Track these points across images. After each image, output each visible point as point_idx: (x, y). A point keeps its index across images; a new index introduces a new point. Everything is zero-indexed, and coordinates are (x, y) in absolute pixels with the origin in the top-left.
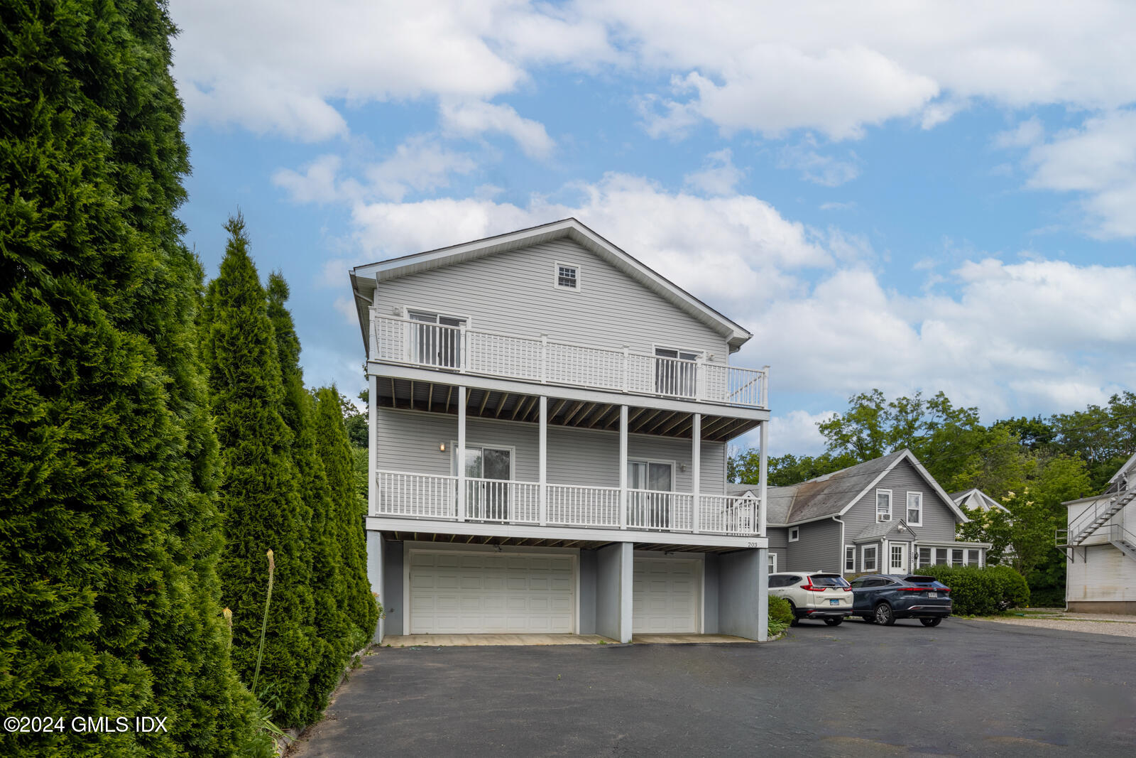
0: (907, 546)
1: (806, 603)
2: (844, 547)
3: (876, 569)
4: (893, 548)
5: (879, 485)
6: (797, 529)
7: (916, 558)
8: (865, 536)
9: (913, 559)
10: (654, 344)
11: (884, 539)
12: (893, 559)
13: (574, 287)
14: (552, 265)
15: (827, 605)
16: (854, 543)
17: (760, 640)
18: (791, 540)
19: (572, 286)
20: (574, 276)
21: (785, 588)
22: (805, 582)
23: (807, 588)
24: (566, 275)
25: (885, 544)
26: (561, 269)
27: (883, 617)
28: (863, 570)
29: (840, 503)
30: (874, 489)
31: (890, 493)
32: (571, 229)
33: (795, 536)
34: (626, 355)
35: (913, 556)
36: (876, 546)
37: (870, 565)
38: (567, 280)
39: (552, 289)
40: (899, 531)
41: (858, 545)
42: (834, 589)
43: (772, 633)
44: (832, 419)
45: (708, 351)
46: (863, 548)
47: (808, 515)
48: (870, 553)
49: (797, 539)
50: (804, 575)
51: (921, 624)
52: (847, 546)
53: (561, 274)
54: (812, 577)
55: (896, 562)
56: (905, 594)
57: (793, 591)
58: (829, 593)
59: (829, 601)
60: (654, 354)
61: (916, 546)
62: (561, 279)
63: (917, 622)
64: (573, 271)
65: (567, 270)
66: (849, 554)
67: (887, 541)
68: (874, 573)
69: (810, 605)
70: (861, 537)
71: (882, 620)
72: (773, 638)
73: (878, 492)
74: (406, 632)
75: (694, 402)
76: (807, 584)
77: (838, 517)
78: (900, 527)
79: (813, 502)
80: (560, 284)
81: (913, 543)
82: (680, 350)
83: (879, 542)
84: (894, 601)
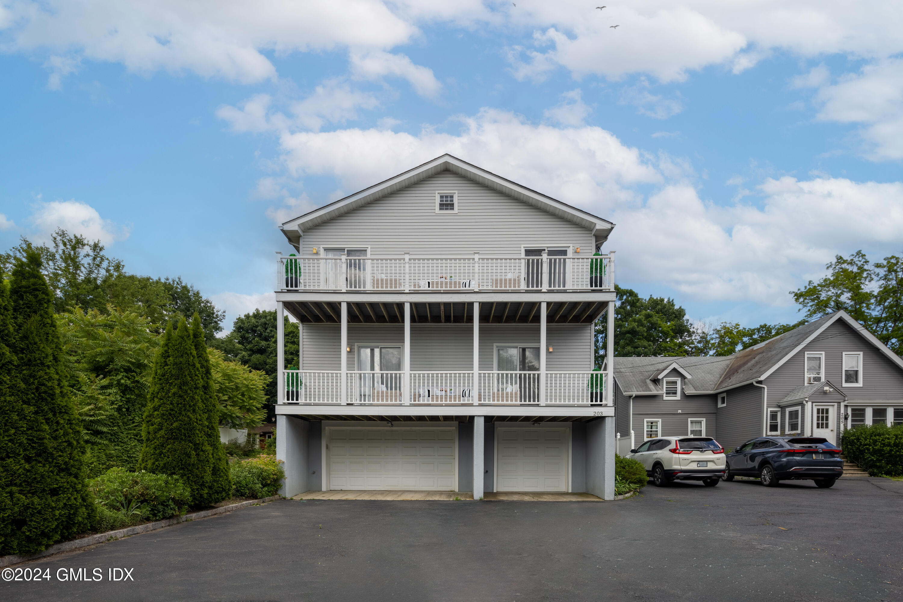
0: (836, 406)
1: (672, 466)
2: (767, 411)
3: (799, 431)
4: (818, 410)
5: (807, 348)
6: (725, 395)
7: (846, 419)
8: (789, 399)
9: (842, 420)
10: (522, 246)
11: (807, 402)
12: (818, 420)
13: (453, 209)
14: (433, 195)
15: (694, 466)
16: (779, 406)
17: (607, 498)
18: (720, 405)
19: (451, 209)
20: (452, 201)
21: (658, 452)
22: (673, 446)
23: (674, 451)
24: (446, 201)
25: (808, 406)
26: (442, 197)
27: (767, 478)
28: (787, 432)
29: (764, 368)
30: (802, 351)
31: (823, 355)
32: (446, 163)
33: (723, 402)
34: (477, 260)
35: (842, 416)
36: (799, 408)
37: (794, 427)
38: (447, 205)
39: (434, 214)
40: (825, 393)
41: (783, 408)
42: (701, 451)
43: (618, 493)
44: (808, 287)
45: (574, 245)
46: (788, 410)
47: (735, 382)
48: (794, 415)
49: (725, 405)
50: (673, 439)
51: (816, 486)
52: (769, 410)
53: (441, 201)
54: (681, 441)
55: (823, 422)
56: (787, 456)
57: (663, 454)
58: (696, 455)
59: (696, 463)
60: (523, 255)
61: (846, 406)
62: (441, 205)
63: (811, 483)
64: (452, 197)
65: (447, 197)
66: (774, 416)
67: (810, 404)
68: (799, 434)
69: (676, 467)
70: (785, 400)
71: (765, 481)
72: (621, 497)
73: (807, 354)
74: (324, 488)
75: (565, 292)
76: (674, 447)
77: (760, 382)
78: (826, 388)
79: (742, 369)
80: (440, 209)
81: (842, 404)
82: (548, 247)
83: (802, 404)
84: (775, 462)
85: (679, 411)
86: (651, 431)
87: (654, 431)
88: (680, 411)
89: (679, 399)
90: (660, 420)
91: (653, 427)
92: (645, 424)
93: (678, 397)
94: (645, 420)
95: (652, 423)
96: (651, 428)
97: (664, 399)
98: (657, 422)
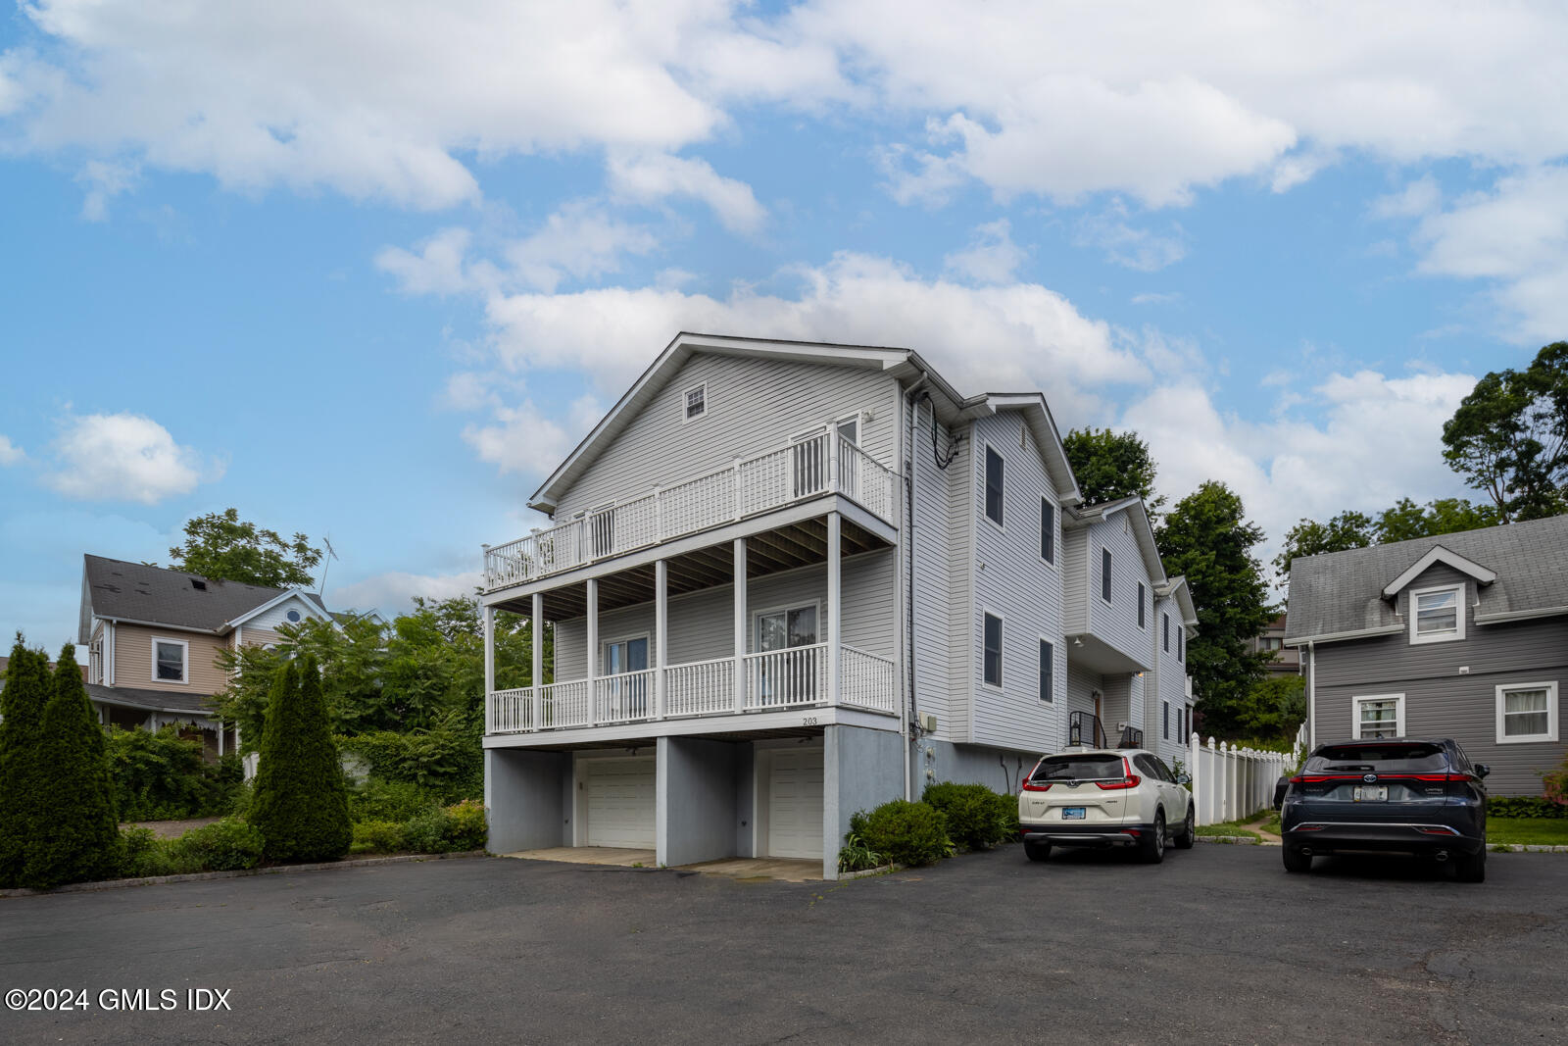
10: (790, 437)
13: (703, 410)
14: (681, 398)
15: (1054, 818)
17: (826, 876)
19: (701, 412)
20: (702, 397)
24: (696, 401)
26: (690, 397)
38: (697, 407)
42: (1070, 785)
53: (689, 404)
58: (1060, 795)
59: (1060, 811)
62: (690, 410)
64: (702, 392)
65: (696, 394)
69: (1024, 819)
72: (849, 875)
80: (689, 417)
85: (1461, 669)
86: (1378, 725)
87: (1385, 725)
88: (1466, 668)
89: (1463, 637)
90: (1402, 697)
91: (1383, 714)
92: (1357, 710)
93: (1460, 633)
94: (1355, 699)
95: (1379, 705)
96: (1379, 718)
97: (1411, 643)
98: (1393, 702)
